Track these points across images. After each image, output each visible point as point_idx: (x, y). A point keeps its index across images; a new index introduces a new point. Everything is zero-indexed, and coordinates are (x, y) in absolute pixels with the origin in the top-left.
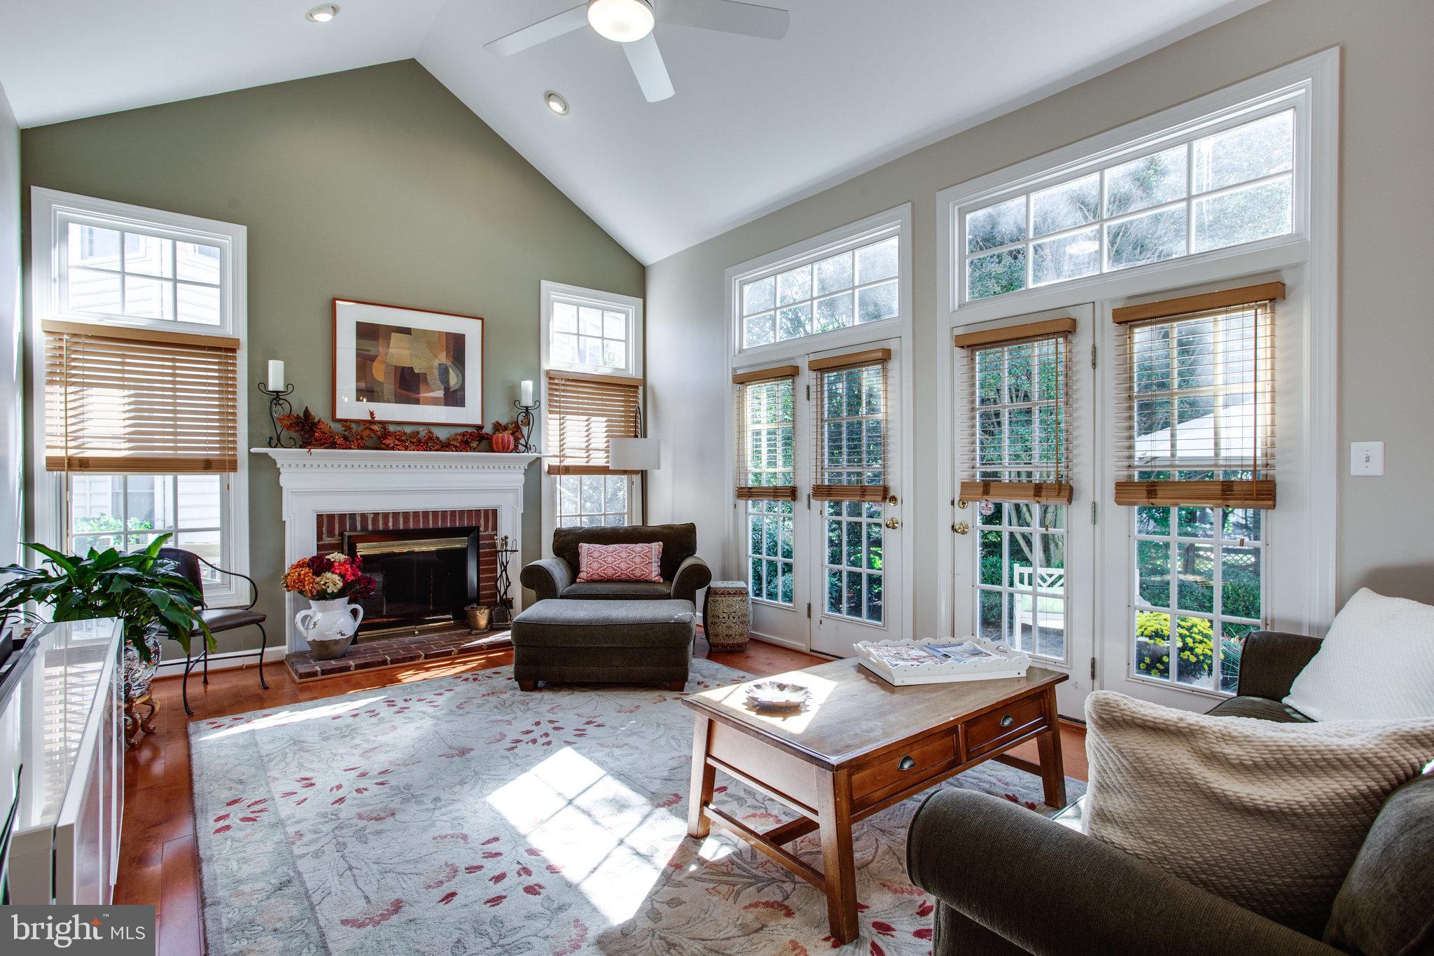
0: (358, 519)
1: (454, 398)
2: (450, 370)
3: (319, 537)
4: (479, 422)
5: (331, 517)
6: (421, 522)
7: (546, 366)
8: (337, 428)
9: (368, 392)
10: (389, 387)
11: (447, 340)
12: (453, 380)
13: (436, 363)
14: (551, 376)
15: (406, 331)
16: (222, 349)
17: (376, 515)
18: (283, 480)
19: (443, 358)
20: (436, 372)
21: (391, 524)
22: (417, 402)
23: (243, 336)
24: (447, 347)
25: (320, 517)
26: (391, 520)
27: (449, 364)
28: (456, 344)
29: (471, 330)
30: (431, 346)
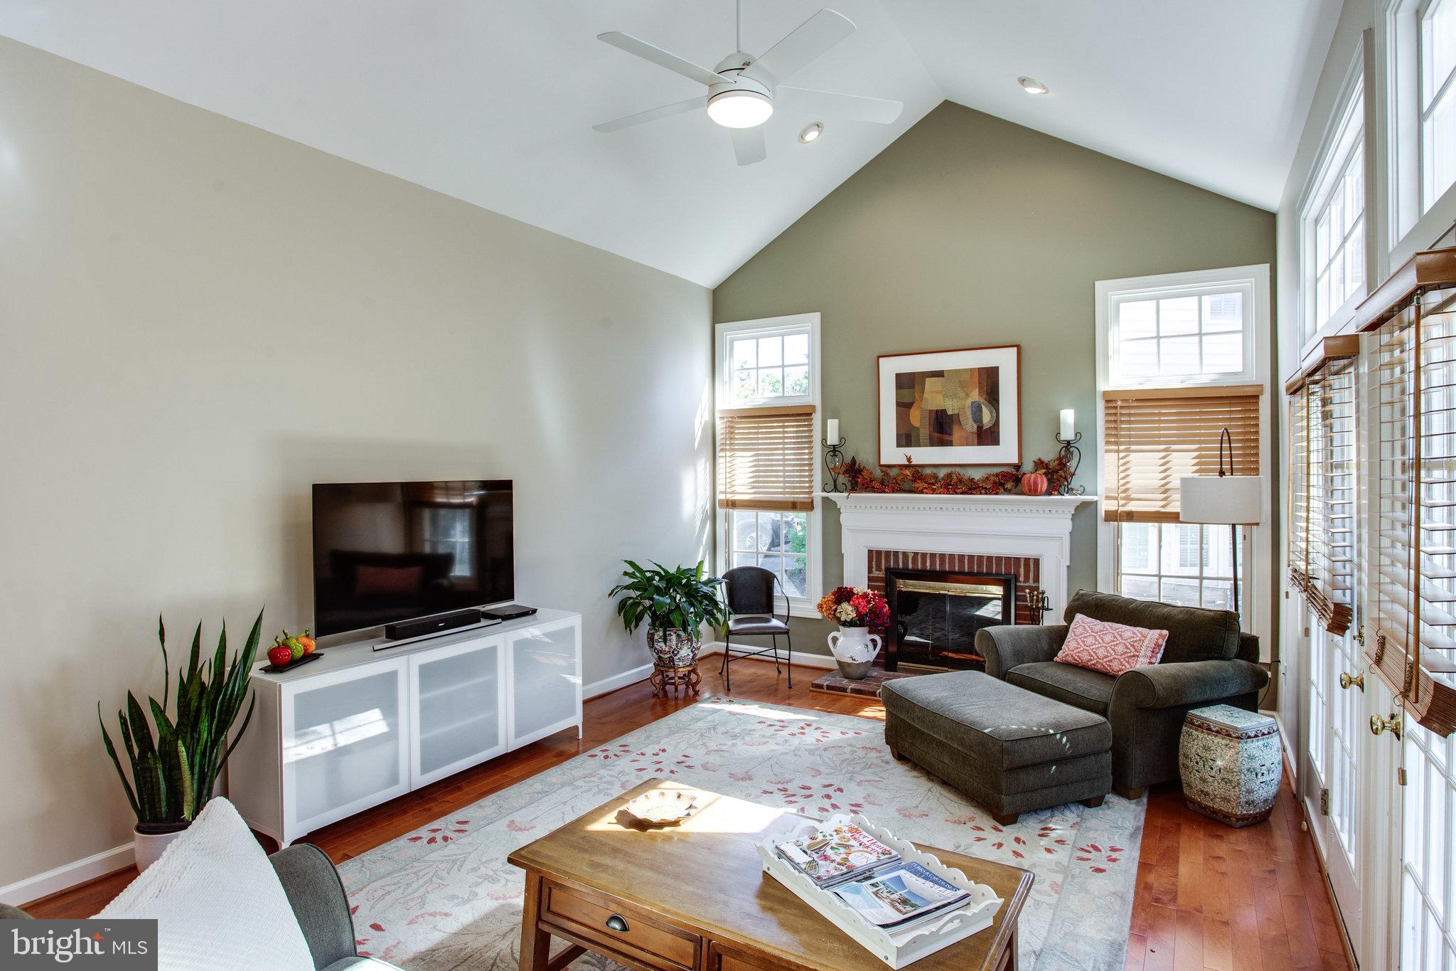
0: (901, 556)
1: (988, 436)
2: (983, 407)
3: (870, 571)
4: (1016, 461)
5: (879, 553)
6: (957, 564)
7: (1103, 386)
8: (878, 473)
9: (906, 438)
10: (924, 432)
11: (980, 376)
12: (987, 418)
13: (969, 402)
14: (1110, 399)
15: (939, 374)
16: (804, 414)
17: (916, 554)
18: (844, 518)
19: (975, 395)
20: (969, 412)
21: (928, 564)
22: (950, 444)
23: (818, 403)
24: (980, 383)
25: (870, 552)
26: (928, 561)
27: (982, 400)
28: (989, 379)
29: (1005, 361)
30: (963, 385)
